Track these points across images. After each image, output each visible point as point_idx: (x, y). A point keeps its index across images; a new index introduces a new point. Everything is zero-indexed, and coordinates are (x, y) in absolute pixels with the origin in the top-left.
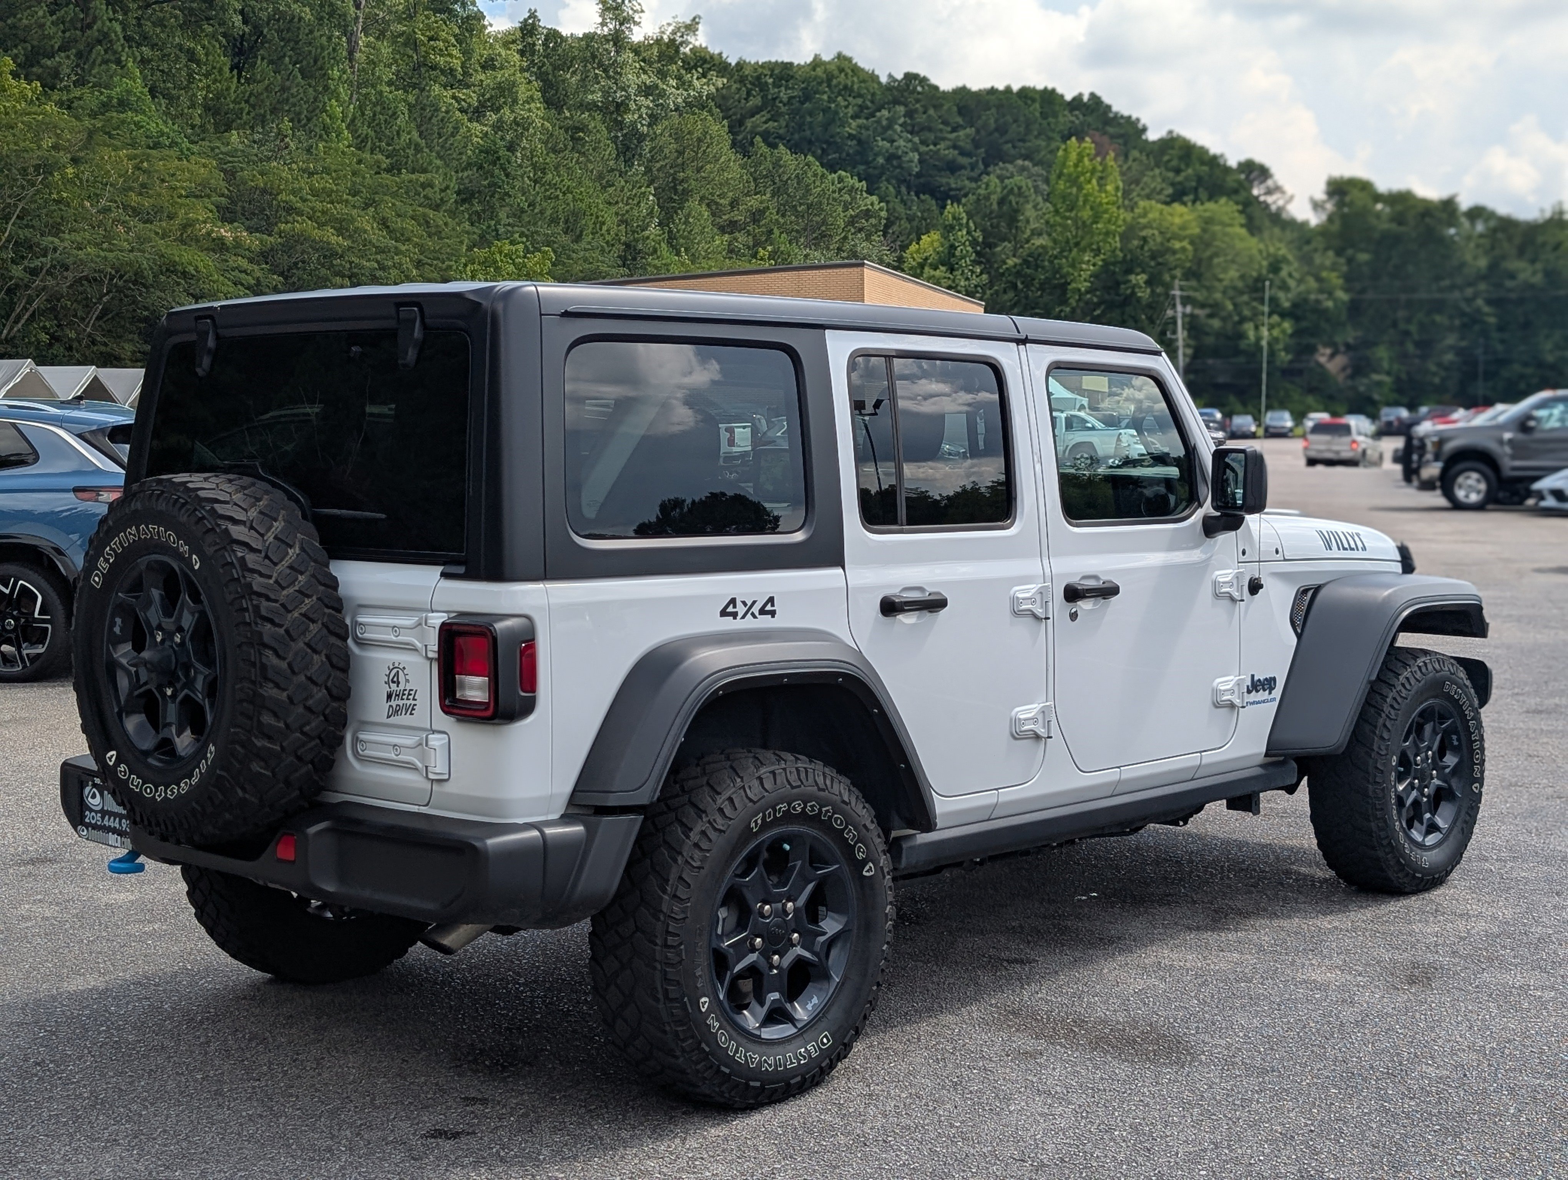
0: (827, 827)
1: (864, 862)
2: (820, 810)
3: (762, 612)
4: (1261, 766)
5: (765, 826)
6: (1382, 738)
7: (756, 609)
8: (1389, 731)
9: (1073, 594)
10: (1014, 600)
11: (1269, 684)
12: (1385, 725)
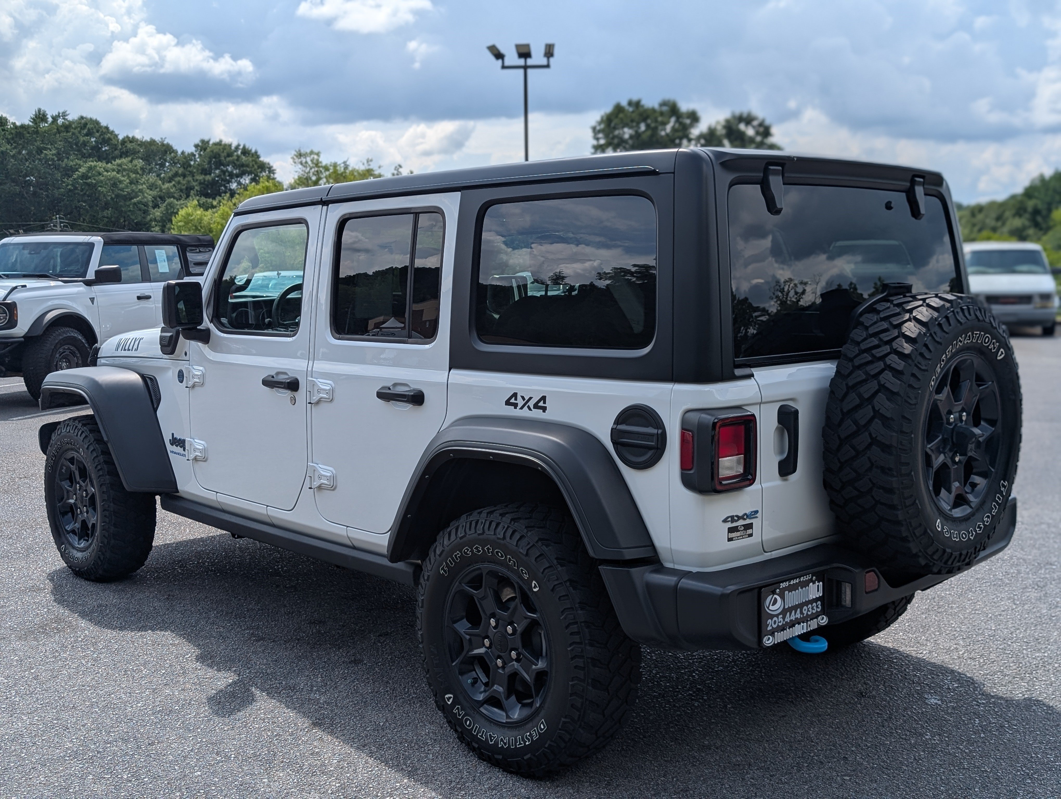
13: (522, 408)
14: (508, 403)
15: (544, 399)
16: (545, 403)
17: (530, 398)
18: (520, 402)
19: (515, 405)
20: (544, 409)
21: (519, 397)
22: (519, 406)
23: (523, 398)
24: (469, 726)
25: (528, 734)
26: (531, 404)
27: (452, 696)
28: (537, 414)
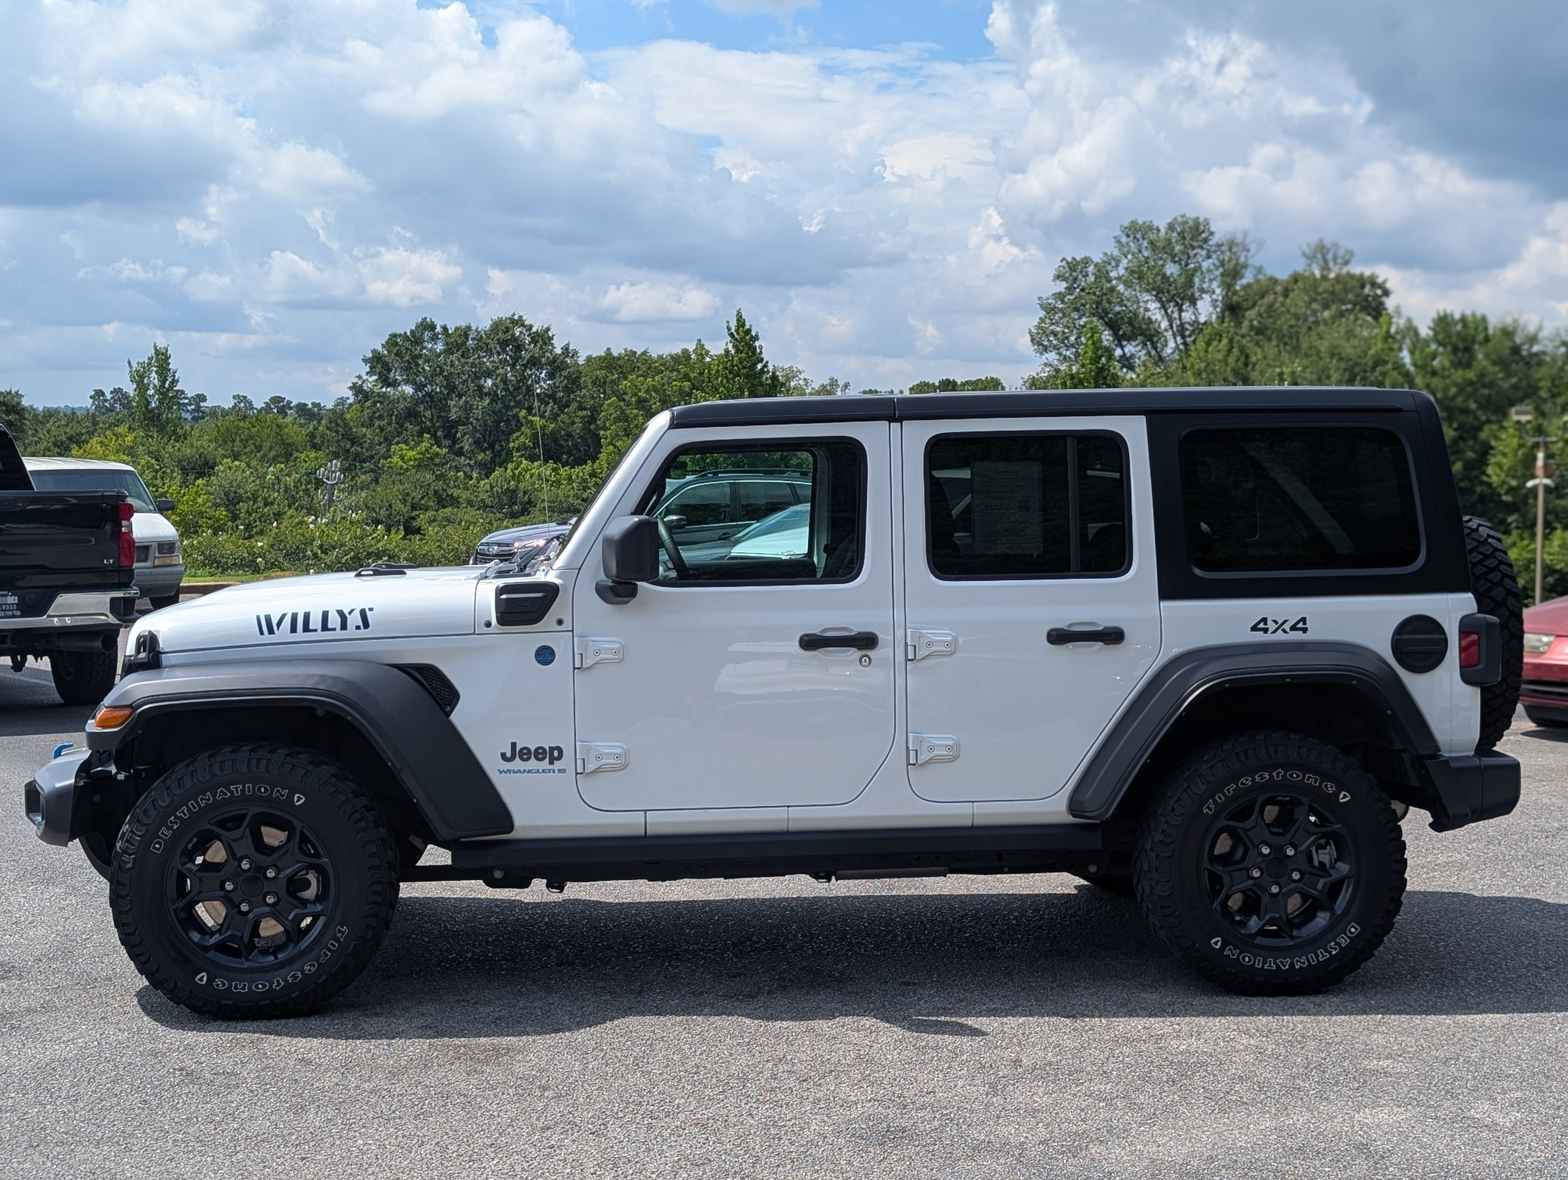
13: (1274, 632)
14: (1254, 628)
15: (1303, 620)
16: (1305, 623)
17: (1285, 622)
18: (1272, 626)
19: (1266, 631)
20: (1305, 630)
21: (1269, 622)
22: (1271, 631)
23: (1276, 622)
24: (1249, 961)
25: (1333, 943)
26: (1287, 627)
27: (1219, 939)
28: (1297, 636)
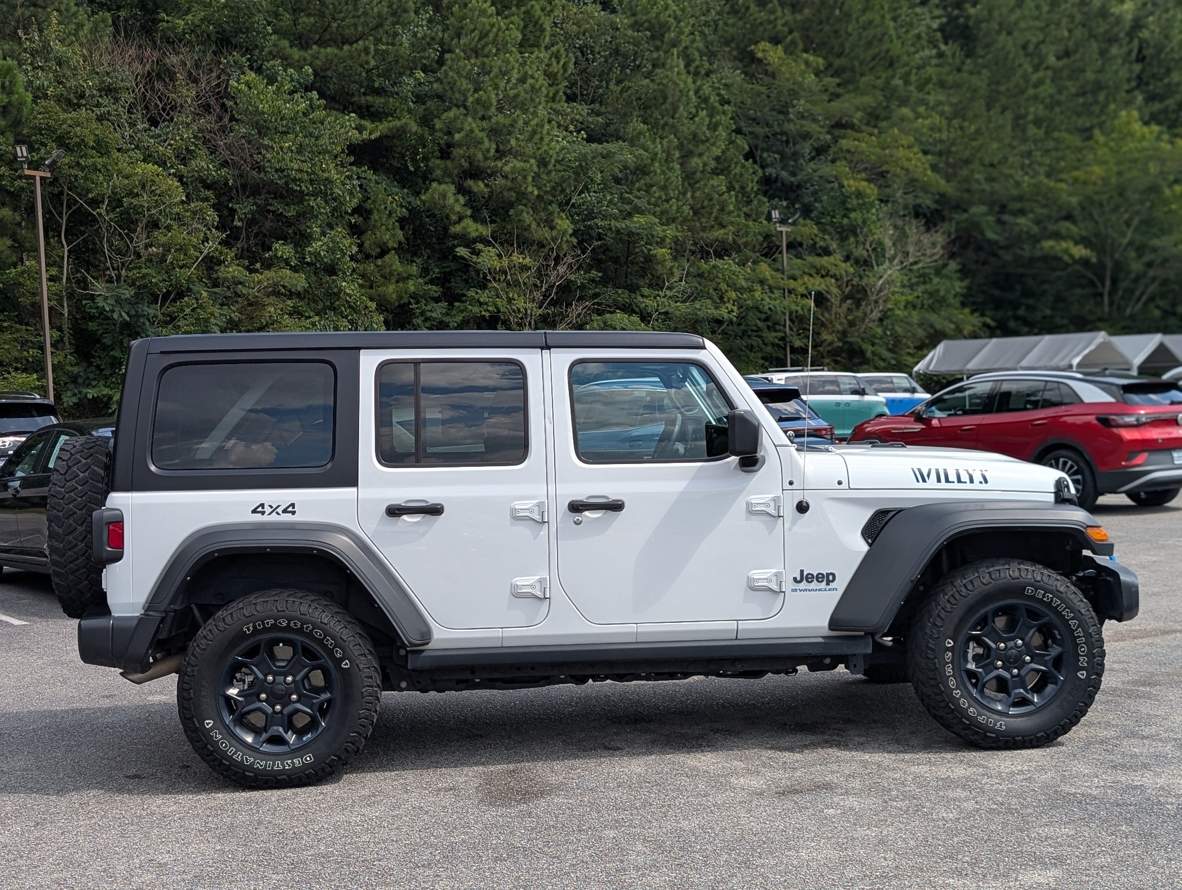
0: (310, 635)
1: (342, 660)
2: (302, 626)
3: (285, 511)
4: (823, 637)
5: (256, 632)
6: (934, 624)
7: (280, 510)
8: (942, 619)
9: (576, 507)
10: (513, 510)
11: (829, 578)
12: (939, 616)
